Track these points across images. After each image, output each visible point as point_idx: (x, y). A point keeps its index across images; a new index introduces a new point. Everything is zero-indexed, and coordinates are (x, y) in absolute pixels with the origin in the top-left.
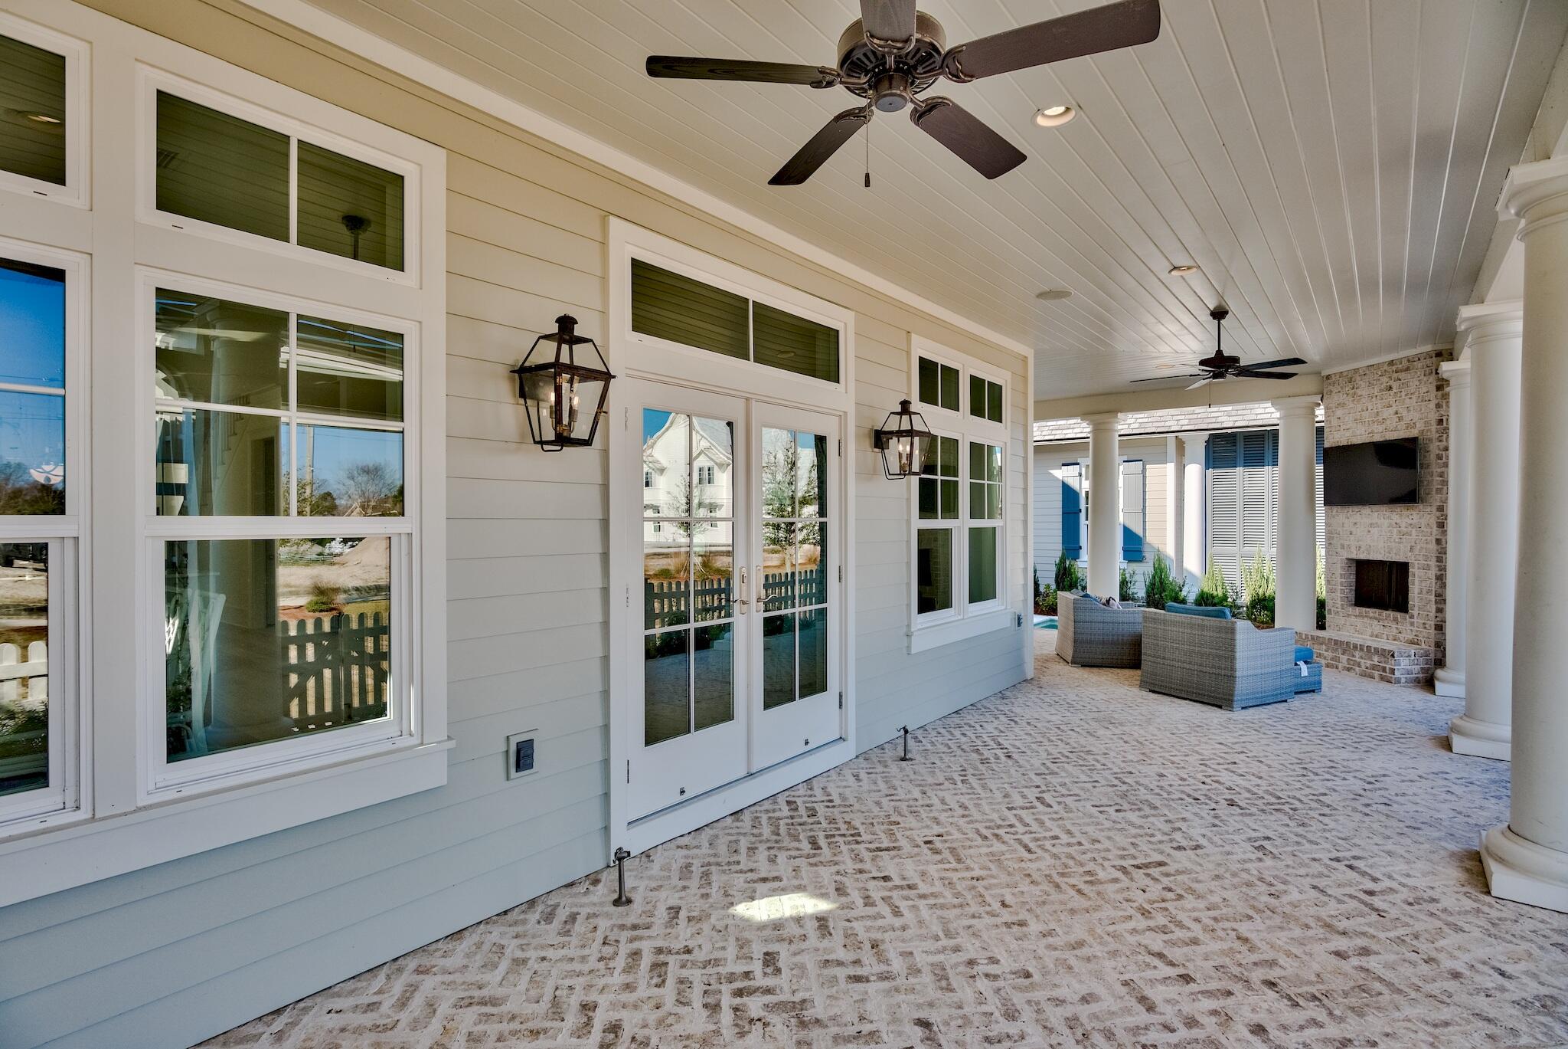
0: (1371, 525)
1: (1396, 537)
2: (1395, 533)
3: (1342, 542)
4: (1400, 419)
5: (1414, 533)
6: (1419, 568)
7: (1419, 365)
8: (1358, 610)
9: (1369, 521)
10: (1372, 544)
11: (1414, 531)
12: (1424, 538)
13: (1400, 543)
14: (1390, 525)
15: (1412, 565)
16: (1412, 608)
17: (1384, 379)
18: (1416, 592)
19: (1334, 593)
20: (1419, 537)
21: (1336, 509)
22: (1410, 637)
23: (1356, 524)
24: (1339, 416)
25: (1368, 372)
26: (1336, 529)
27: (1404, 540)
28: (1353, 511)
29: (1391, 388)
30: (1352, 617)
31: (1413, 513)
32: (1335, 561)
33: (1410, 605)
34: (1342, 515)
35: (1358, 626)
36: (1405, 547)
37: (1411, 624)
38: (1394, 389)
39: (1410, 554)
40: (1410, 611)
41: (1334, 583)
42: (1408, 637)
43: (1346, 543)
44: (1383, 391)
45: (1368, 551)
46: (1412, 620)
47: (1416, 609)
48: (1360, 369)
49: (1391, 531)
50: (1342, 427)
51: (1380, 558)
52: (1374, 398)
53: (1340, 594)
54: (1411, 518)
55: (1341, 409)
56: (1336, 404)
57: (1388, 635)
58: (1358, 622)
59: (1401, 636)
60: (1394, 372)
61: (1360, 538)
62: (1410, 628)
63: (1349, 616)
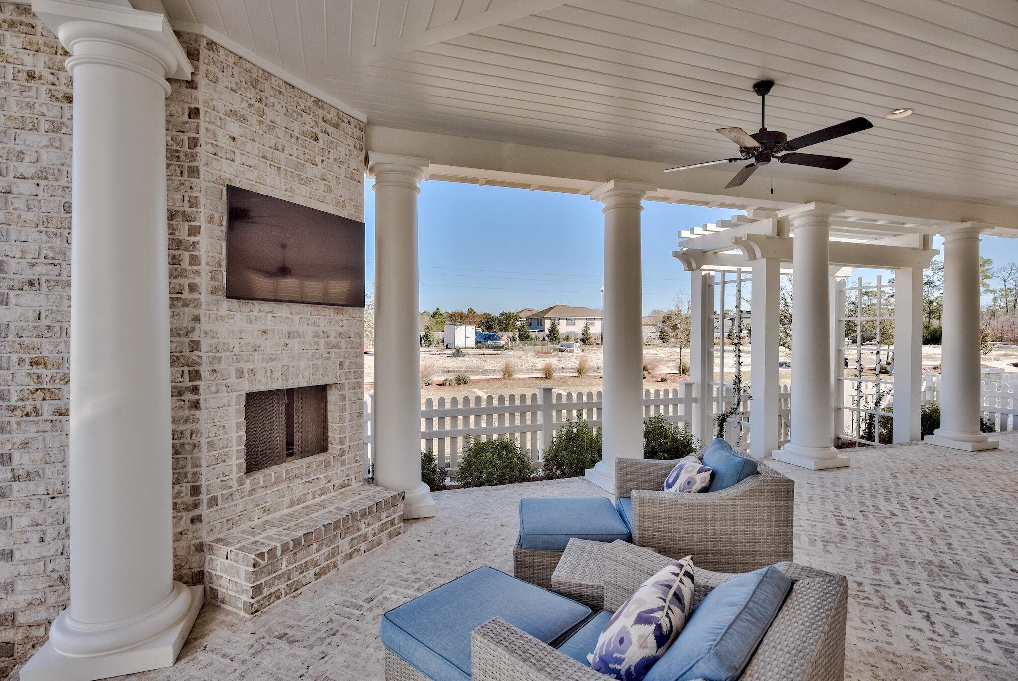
0: (290, 335)
1: (322, 350)
2: (321, 347)
3: (238, 365)
5: (344, 345)
6: (349, 389)
7: (350, 130)
8: (260, 476)
9: (285, 328)
10: (291, 364)
11: (343, 341)
12: (353, 350)
13: (328, 359)
14: (316, 335)
15: (339, 386)
16: (342, 443)
17: (307, 118)
18: (348, 420)
19: (224, 461)
20: (349, 350)
21: (226, 305)
22: (340, 481)
23: (265, 332)
24: (233, 135)
25: (283, 90)
26: (228, 343)
27: (332, 355)
28: (260, 311)
29: (316, 139)
30: (259, 491)
31: (344, 318)
32: (225, 402)
33: (338, 440)
34: (238, 315)
35: (270, 500)
36: (334, 363)
37: (343, 463)
38: (321, 144)
39: (339, 372)
40: (339, 447)
41: (222, 444)
42: (337, 482)
43: (247, 366)
44: (305, 134)
45: (285, 375)
46: (344, 457)
47: (348, 440)
48: (274, 79)
49: (316, 343)
50: (238, 158)
51: (303, 383)
52: (293, 140)
53: (236, 459)
54: (341, 325)
55: (237, 123)
56: (228, 109)
57: (313, 493)
58: (270, 496)
59: (330, 485)
60: (321, 119)
61: (274, 356)
62: (342, 469)
63: (252, 492)
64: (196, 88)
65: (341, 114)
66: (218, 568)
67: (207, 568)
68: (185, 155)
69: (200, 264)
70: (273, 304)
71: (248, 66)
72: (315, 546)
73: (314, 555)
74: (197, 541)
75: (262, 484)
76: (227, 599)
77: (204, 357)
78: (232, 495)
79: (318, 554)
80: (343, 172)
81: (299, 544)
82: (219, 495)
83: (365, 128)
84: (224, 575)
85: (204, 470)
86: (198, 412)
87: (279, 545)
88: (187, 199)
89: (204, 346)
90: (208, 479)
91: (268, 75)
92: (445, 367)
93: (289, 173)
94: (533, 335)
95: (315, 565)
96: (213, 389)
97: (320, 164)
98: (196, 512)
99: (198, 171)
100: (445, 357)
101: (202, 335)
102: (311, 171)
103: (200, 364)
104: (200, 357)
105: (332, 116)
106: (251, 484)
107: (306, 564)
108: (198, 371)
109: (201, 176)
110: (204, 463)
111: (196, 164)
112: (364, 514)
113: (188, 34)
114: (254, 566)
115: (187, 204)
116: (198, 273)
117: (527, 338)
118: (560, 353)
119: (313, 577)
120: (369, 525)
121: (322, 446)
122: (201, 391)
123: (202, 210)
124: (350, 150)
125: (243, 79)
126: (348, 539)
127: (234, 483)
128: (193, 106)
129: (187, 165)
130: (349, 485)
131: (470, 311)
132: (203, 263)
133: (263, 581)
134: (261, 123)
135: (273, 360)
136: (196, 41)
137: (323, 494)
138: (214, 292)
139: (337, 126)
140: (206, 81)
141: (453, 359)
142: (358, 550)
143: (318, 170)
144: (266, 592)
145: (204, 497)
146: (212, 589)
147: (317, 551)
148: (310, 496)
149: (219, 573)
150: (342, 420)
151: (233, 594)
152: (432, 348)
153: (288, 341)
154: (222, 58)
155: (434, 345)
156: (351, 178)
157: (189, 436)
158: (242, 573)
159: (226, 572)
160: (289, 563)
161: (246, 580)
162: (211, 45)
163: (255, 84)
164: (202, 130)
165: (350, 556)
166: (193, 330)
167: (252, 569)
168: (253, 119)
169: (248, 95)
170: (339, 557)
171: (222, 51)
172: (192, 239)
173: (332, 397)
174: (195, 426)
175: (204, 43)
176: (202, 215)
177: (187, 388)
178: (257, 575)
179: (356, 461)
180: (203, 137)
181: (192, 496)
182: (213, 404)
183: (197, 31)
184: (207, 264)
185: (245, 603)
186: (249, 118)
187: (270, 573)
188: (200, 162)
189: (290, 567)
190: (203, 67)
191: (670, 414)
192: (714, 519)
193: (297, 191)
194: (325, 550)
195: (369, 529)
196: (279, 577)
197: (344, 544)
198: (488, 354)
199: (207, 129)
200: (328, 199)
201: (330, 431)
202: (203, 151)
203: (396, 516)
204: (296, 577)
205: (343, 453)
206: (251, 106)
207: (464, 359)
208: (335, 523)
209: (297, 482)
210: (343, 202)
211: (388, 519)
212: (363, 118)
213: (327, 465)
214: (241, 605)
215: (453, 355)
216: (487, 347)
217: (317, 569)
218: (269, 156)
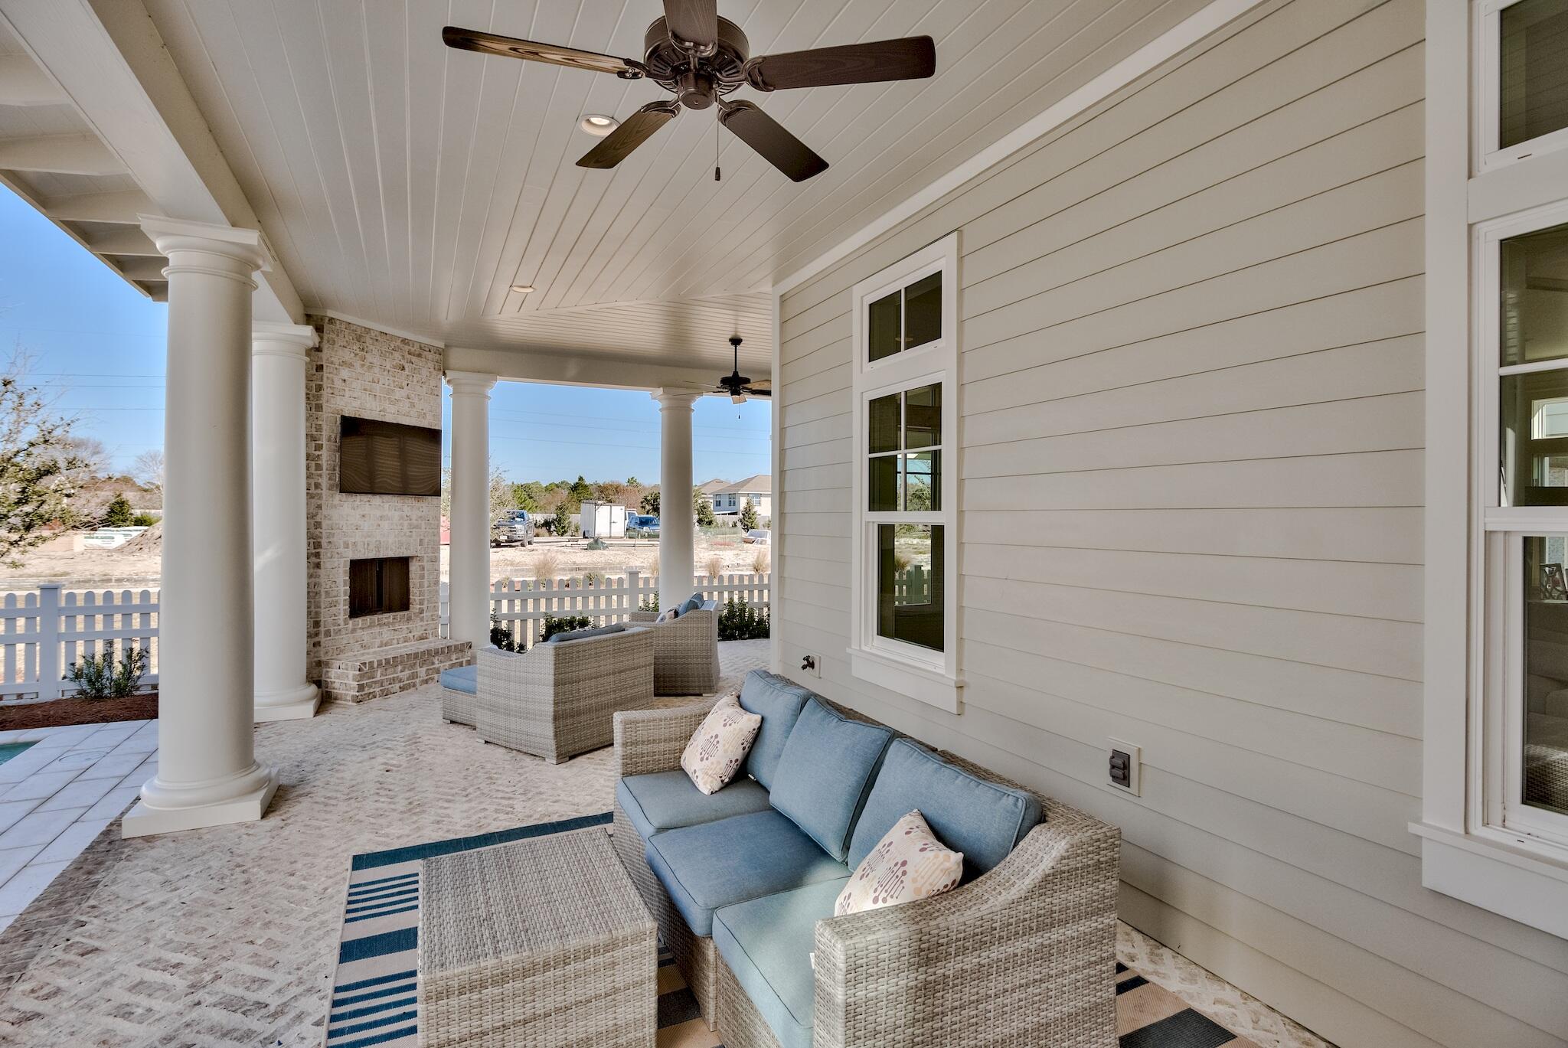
0: (382, 518)
1: (406, 529)
2: (405, 527)
3: (346, 539)
4: (413, 405)
5: (423, 526)
6: (428, 561)
7: (430, 356)
8: (360, 621)
9: (378, 513)
10: (382, 540)
11: (424, 523)
12: (431, 531)
13: (410, 536)
14: (401, 518)
15: (420, 559)
16: (421, 603)
17: (397, 355)
18: (426, 586)
19: (335, 606)
20: (428, 530)
21: (338, 497)
22: (420, 634)
23: (363, 516)
24: (344, 378)
25: (379, 338)
26: (339, 524)
27: (414, 534)
28: (361, 501)
29: (403, 369)
30: (359, 631)
31: (423, 505)
32: (336, 565)
33: (418, 601)
34: (346, 504)
35: (365, 639)
36: (415, 540)
37: (422, 620)
38: (407, 371)
39: (419, 548)
40: (419, 606)
41: (335, 593)
42: (417, 634)
43: (351, 540)
44: (394, 367)
45: (378, 548)
46: (422, 615)
47: (426, 602)
48: (372, 332)
49: (401, 525)
50: (347, 394)
51: (391, 554)
52: (386, 373)
53: (343, 607)
54: (421, 510)
55: (347, 369)
56: (341, 361)
57: (398, 639)
58: (366, 636)
59: (411, 635)
60: (407, 353)
61: (369, 534)
62: (421, 624)
63: (354, 630)
64: (321, 351)
65: (423, 346)
66: (333, 677)
67: (323, 678)
68: (313, 397)
69: (322, 470)
70: (370, 496)
71: (354, 328)
72: (400, 668)
73: (399, 674)
74: (316, 659)
75: (360, 626)
76: (339, 697)
77: (324, 533)
78: (340, 630)
79: (403, 673)
80: (424, 390)
81: (389, 663)
82: (332, 629)
83: (442, 353)
84: (337, 681)
85: (322, 610)
86: (319, 570)
87: (375, 660)
88: (314, 426)
89: (324, 525)
90: (325, 617)
91: (368, 330)
92: (575, 563)
93: (382, 398)
94: (719, 519)
95: (400, 682)
96: (329, 555)
97: (406, 387)
98: (316, 639)
99: (322, 407)
100: (577, 549)
101: (323, 518)
102: (399, 394)
103: (321, 538)
104: (321, 533)
105: (416, 349)
106: (353, 625)
107: (394, 679)
108: (320, 542)
109: (324, 410)
110: (323, 606)
111: (321, 402)
112: (437, 652)
113: (316, 315)
114: (359, 671)
115: (314, 429)
116: (320, 475)
117: (710, 523)
118: (746, 545)
119: (399, 690)
120: (441, 662)
121: (405, 605)
122: (322, 556)
123: (324, 433)
124: (430, 372)
125: (351, 338)
126: (424, 669)
127: (341, 622)
128: (319, 363)
129: (314, 403)
130: (427, 638)
131: (631, 481)
132: (324, 468)
133: (365, 682)
134: (363, 365)
135: (369, 537)
136: (322, 319)
137: (405, 642)
138: (330, 488)
139: (419, 355)
140: (328, 345)
141: (589, 552)
142: (432, 679)
143: (404, 393)
144: (367, 690)
145: (322, 629)
146: (327, 692)
147: (402, 672)
148: (395, 641)
149: (333, 680)
150: (421, 585)
151: (344, 692)
152: (565, 538)
153: (380, 523)
154: (338, 326)
155: (570, 533)
156: (431, 394)
157: (313, 586)
158: (350, 677)
159: (338, 678)
160: (382, 675)
161: (354, 680)
162: (331, 320)
163: (359, 338)
164: (325, 379)
165: (426, 682)
166: (317, 514)
167: (358, 673)
168: (358, 364)
169: (354, 348)
170: (417, 680)
171: (338, 322)
172: (317, 453)
173: (414, 567)
174: (317, 580)
175: (327, 320)
176: (324, 436)
177: (312, 553)
178: (362, 677)
179: (433, 619)
180: (325, 383)
181: (314, 628)
182: (328, 565)
183: (322, 314)
184: (327, 470)
185: (353, 696)
186: (355, 364)
187: (369, 678)
188: (323, 401)
189: (382, 678)
190: (326, 337)
191: (756, 600)
192: (663, 636)
193: (388, 411)
194: (407, 672)
195: (442, 665)
196: (375, 682)
197: (422, 671)
198: (640, 545)
199: (328, 378)
200: (412, 413)
201: (411, 594)
202: (325, 393)
203: (464, 660)
204: (386, 686)
205: (422, 611)
206: (356, 355)
207: (605, 552)
208: (414, 654)
209: (386, 629)
210: (424, 414)
211: (457, 661)
212: (441, 345)
213: (409, 619)
214: (349, 698)
215: (591, 547)
216: (643, 536)
217: (401, 684)
218: (368, 388)
